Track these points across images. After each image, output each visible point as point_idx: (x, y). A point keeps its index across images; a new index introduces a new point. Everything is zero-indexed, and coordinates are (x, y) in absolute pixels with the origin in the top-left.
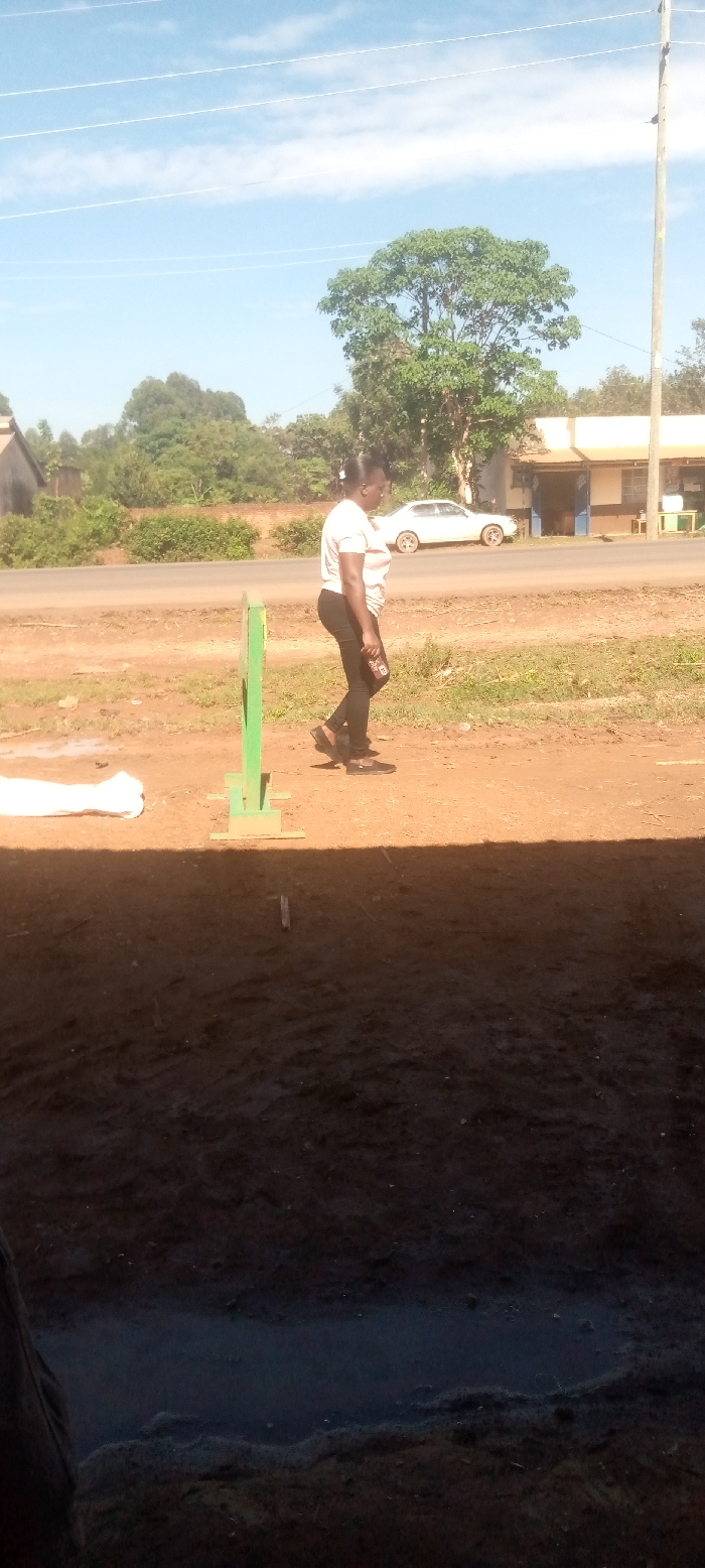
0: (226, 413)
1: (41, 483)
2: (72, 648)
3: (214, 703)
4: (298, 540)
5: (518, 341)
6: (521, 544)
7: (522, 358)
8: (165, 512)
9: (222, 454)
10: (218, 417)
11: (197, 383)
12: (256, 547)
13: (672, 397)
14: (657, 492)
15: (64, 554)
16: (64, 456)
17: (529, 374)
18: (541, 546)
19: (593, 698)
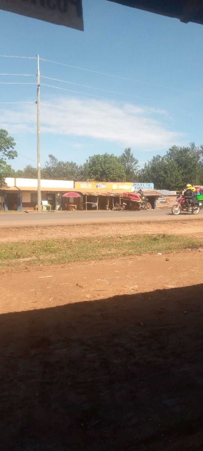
6: (1, 213)
7: (1, 161)
13: (44, 175)
14: (40, 200)
17: (3, 166)
18: (7, 214)
19: (22, 258)
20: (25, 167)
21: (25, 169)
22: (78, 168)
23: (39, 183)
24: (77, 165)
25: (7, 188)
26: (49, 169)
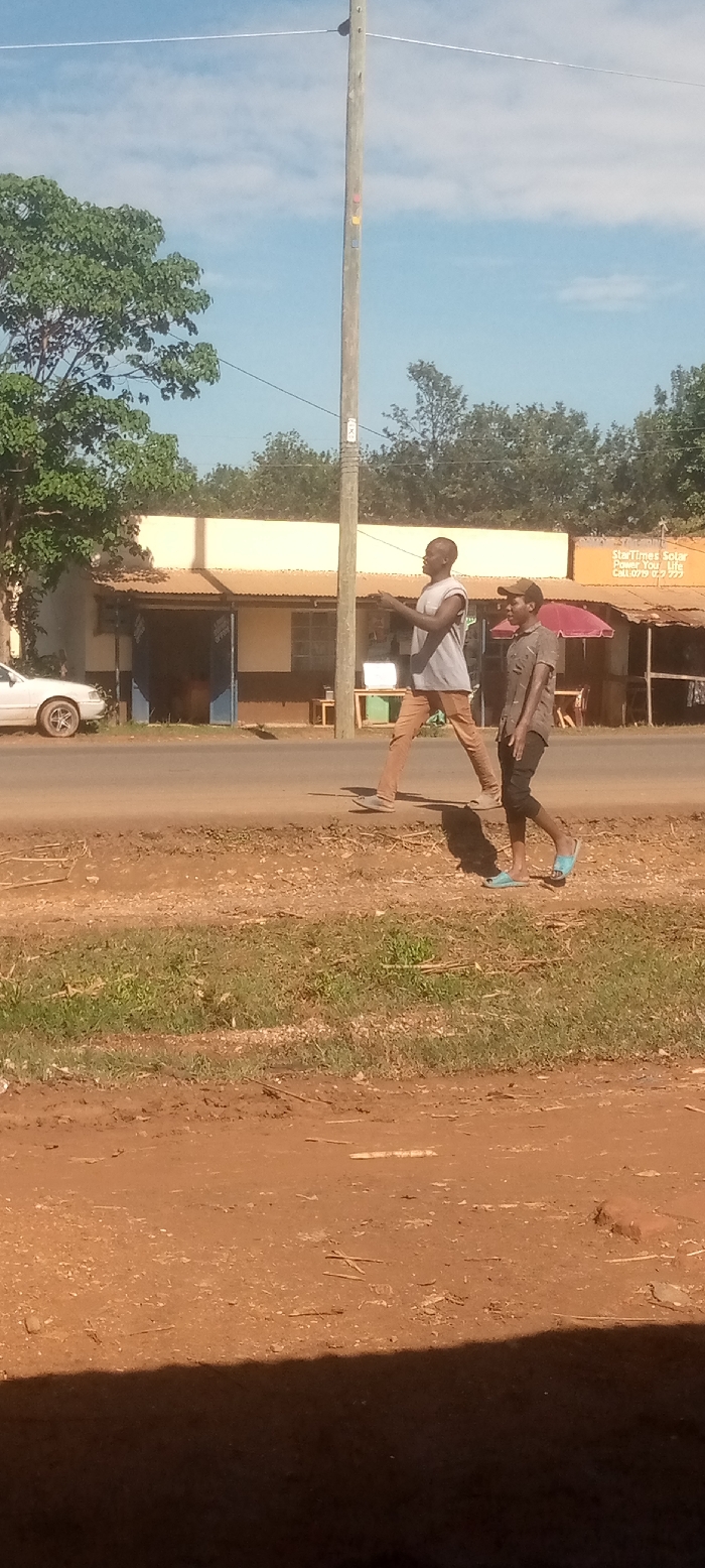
5: (109, 378)
6: (112, 738)
7: (113, 408)
13: (378, 493)
14: (353, 655)
17: (128, 437)
18: (149, 742)
19: (239, 1026)
20: (261, 448)
21: (259, 459)
22: (600, 444)
23: (347, 550)
24: (590, 428)
25: (148, 580)
26: (411, 455)
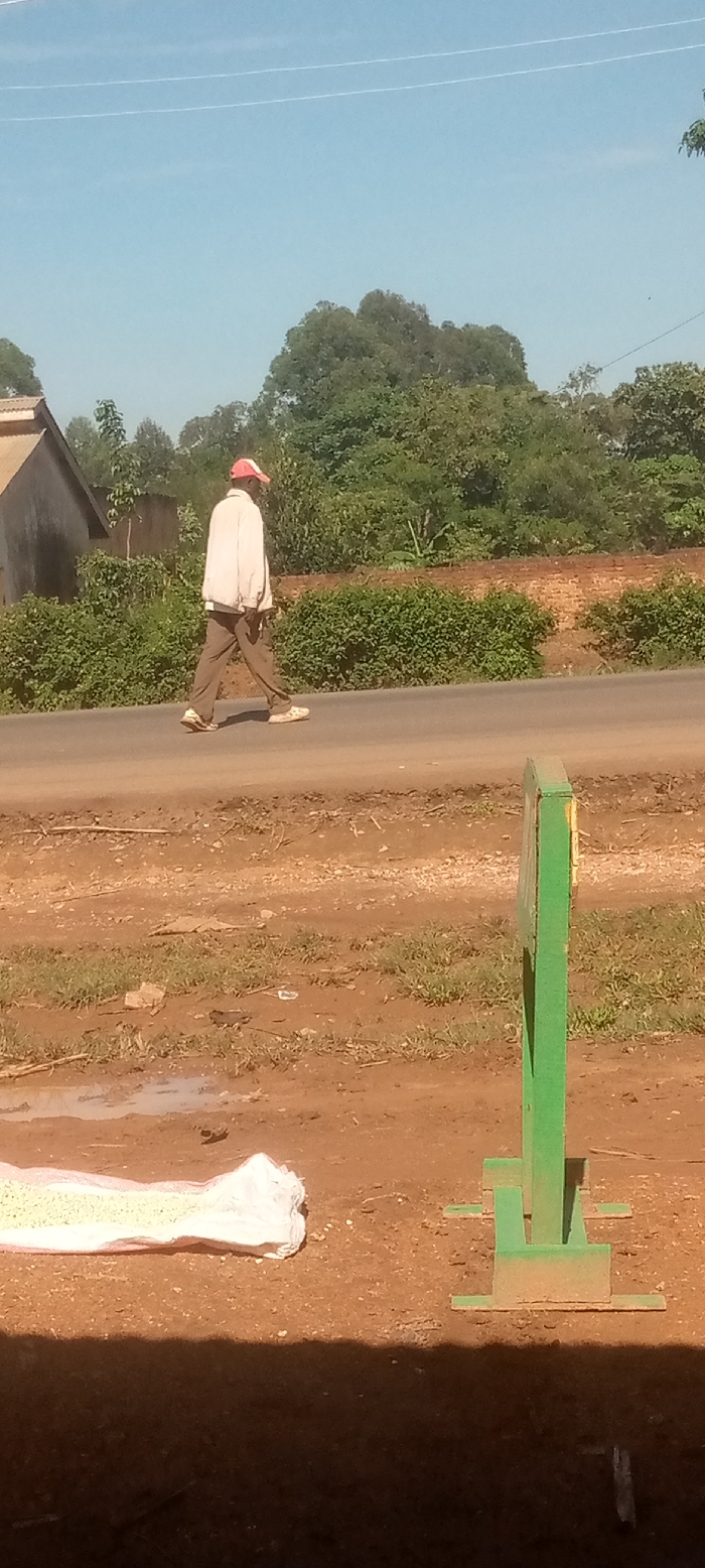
0: (483, 370)
1: (97, 530)
2: (153, 879)
3: (455, 996)
4: (638, 633)
8: (354, 582)
9: (474, 454)
10: (465, 379)
11: (422, 309)
12: (546, 649)
15: (140, 678)
16: (145, 472)
